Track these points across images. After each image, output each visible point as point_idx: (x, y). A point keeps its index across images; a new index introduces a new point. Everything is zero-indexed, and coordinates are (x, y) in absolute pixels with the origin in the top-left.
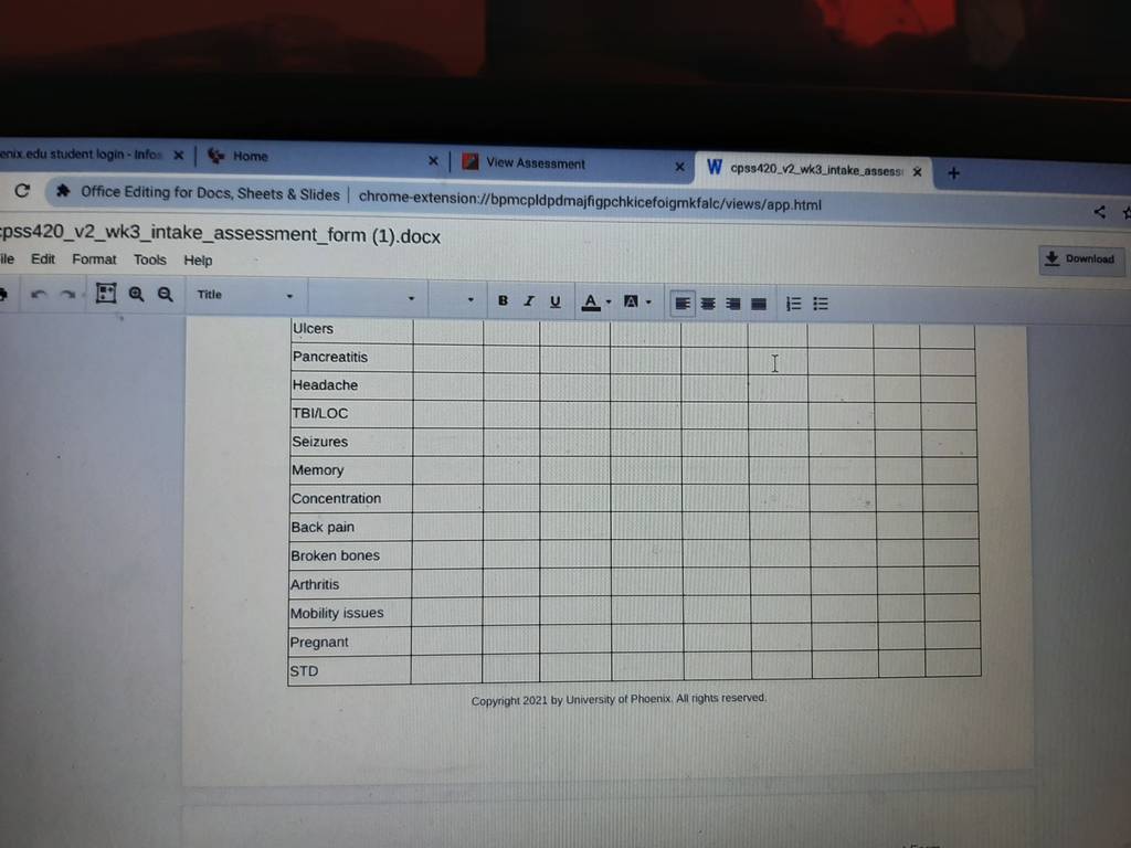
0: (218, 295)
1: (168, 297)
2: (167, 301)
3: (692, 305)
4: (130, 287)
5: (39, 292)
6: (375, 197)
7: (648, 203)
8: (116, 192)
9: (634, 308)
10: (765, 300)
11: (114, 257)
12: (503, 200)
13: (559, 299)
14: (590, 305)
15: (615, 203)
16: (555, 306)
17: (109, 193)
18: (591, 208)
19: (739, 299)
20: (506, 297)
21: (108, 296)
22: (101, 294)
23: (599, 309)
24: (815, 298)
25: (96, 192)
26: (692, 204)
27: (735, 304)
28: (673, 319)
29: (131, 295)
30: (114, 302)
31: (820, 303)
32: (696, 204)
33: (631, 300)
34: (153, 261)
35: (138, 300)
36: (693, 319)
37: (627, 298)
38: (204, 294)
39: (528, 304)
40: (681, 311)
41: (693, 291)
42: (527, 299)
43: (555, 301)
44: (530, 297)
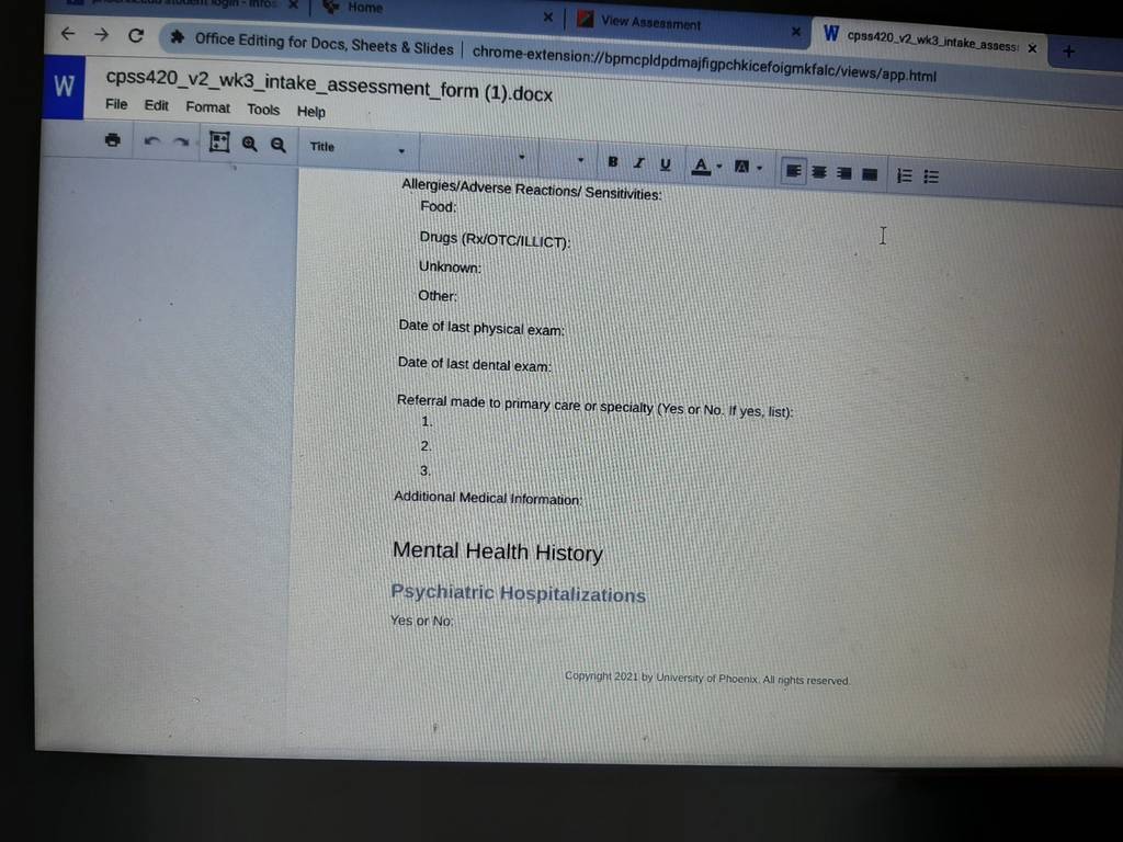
0: (331, 148)
1: (281, 148)
2: (280, 151)
3: (803, 172)
4: (244, 136)
5: (153, 138)
6: (489, 53)
7: (763, 67)
8: (230, 40)
10: (876, 171)
11: (228, 106)
12: (617, 59)
13: (669, 161)
14: (701, 169)
15: (730, 66)
16: (666, 169)
17: (224, 40)
18: (706, 70)
19: (850, 169)
20: (616, 159)
21: (222, 145)
22: (214, 143)
23: (709, 173)
24: (926, 171)
25: (210, 39)
26: (807, 70)
27: (846, 173)
28: (782, 186)
29: (244, 145)
30: (228, 151)
31: (930, 177)
32: (811, 70)
34: (266, 111)
35: (251, 150)
36: (804, 187)
37: (738, 163)
38: (316, 146)
39: (638, 166)
40: (792, 179)
41: (806, 159)
42: (637, 161)
43: (666, 164)
44: (641, 160)
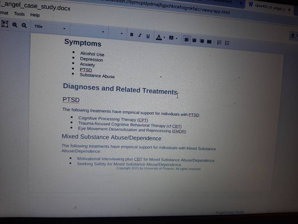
0: (41, 27)
1: (25, 26)
2: (25, 27)
3: (189, 40)
4: (13, 22)
7: (178, 7)
9: (172, 40)
10: (211, 41)
11: (8, 12)
12: (133, 3)
14: (159, 38)
15: (168, 6)
18: (161, 7)
19: (203, 40)
20: (133, 34)
21: (6, 25)
22: (3, 24)
23: (161, 40)
26: (191, 9)
27: (202, 41)
28: (183, 44)
29: (13, 25)
30: (8, 27)
31: (227, 43)
32: (193, 9)
33: (171, 38)
34: (20, 14)
35: (15, 27)
36: (190, 45)
37: (170, 37)
38: (37, 26)
39: (139, 36)
40: (186, 42)
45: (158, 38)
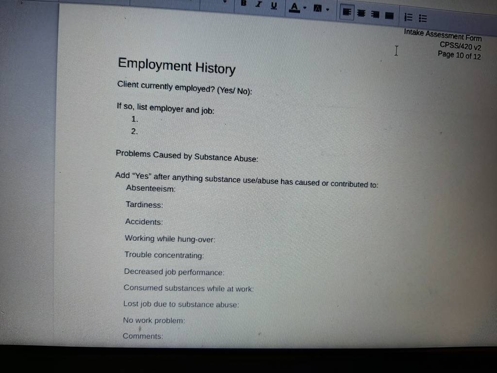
3: (352, 13)
9: (320, 12)
13: (276, 4)
14: (295, 9)
16: (274, 7)
19: (379, 12)
20: (245, 1)
23: (299, 12)
24: (420, 15)
27: (376, 15)
28: (341, 20)
31: (422, 18)
33: (318, 8)
36: (352, 21)
37: (315, 6)
39: (258, 6)
40: (346, 17)
41: (354, 5)
42: (258, 3)
43: (274, 5)
44: (260, 2)
45: (292, 8)
